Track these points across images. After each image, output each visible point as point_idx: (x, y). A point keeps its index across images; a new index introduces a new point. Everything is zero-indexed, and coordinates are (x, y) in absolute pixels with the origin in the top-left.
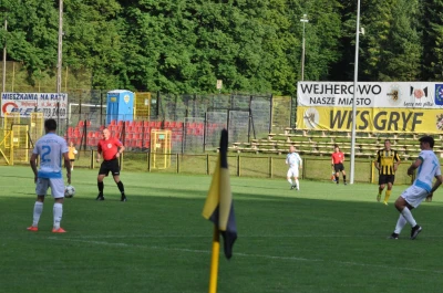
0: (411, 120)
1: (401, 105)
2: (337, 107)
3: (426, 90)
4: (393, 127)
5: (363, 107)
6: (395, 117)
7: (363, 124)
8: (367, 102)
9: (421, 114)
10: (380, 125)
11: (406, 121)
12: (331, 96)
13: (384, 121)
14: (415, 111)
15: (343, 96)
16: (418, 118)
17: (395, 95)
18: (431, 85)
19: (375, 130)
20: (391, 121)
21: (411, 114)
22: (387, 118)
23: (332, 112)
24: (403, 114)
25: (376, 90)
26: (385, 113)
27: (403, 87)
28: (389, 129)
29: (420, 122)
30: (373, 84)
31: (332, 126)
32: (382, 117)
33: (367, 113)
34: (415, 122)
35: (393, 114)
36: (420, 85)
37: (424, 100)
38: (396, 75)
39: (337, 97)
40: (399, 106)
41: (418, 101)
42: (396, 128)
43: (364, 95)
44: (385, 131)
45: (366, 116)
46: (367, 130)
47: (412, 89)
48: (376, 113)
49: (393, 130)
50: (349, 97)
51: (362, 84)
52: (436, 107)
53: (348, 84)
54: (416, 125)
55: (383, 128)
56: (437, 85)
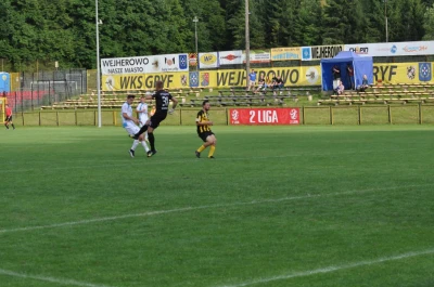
0: (167, 79)
2: (124, 74)
3: (174, 59)
5: (138, 74)
6: (157, 79)
7: (139, 85)
8: (141, 69)
9: (172, 76)
10: (149, 84)
12: (120, 67)
13: (151, 82)
14: (168, 74)
15: (127, 67)
16: (171, 79)
17: (156, 64)
18: (176, 56)
19: (147, 89)
21: (166, 76)
22: (153, 79)
23: (121, 77)
24: (162, 76)
25: (146, 61)
26: (151, 77)
27: (161, 58)
30: (143, 57)
31: (122, 87)
32: (150, 79)
33: (142, 77)
34: (170, 81)
35: (156, 76)
36: (170, 57)
37: (173, 66)
38: (155, 51)
39: (123, 68)
40: (159, 71)
41: (170, 67)
43: (139, 66)
45: (141, 79)
46: (142, 88)
47: (166, 59)
48: (147, 76)
50: (130, 67)
51: (137, 58)
52: (180, 70)
53: (129, 58)
54: (170, 83)
55: (151, 87)
56: (180, 56)
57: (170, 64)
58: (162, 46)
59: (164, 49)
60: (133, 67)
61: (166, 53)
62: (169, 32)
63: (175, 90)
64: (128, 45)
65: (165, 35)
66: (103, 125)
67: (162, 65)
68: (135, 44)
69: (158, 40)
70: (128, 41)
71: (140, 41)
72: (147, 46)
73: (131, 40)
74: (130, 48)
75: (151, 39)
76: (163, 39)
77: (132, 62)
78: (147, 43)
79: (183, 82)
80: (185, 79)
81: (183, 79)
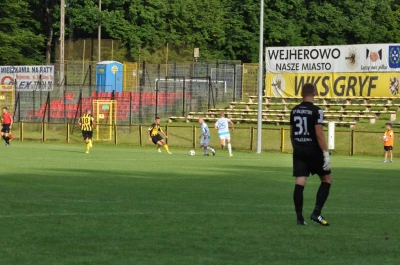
0: (367, 84)
1: (358, 69)
2: (301, 73)
3: (380, 52)
4: (351, 93)
5: (323, 73)
6: (352, 82)
7: (324, 91)
8: (328, 66)
9: (376, 78)
10: (339, 90)
11: (362, 86)
12: (295, 61)
13: (343, 87)
14: (370, 75)
15: (305, 61)
16: (374, 82)
17: (352, 58)
18: (385, 47)
19: (336, 97)
20: (349, 86)
21: (367, 78)
22: (345, 83)
23: (296, 78)
24: (360, 78)
25: (336, 54)
26: (344, 78)
27: (360, 49)
28: (348, 94)
29: (374, 86)
30: (332, 47)
31: (296, 93)
32: (341, 83)
33: (327, 78)
34: (372, 86)
35: (351, 78)
36: (374, 48)
37: (379, 63)
38: (352, 38)
39: (301, 62)
40: (356, 70)
41: (374, 64)
42: (354, 94)
43: (325, 60)
44: (344, 97)
45: (326, 82)
46: (328, 96)
47: (368, 51)
48: (336, 77)
49: (351, 96)
50: (311, 61)
51: (323, 48)
52: (389, 69)
53: (310, 48)
54: (372, 90)
55: (342, 94)
56: (390, 47)
57: (374, 58)
58: (364, 30)
59: (366, 36)
60: (316, 61)
61: (369, 42)
62: (376, 9)
63: (381, 101)
64: (309, 26)
65: (370, 13)
66: (265, 150)
67: (361, 60)
68: (321, 25)
69: (357, 21)
70: (310, 21)
71: (328, 22)
72: (340, 30)
73: (314, 19)
74: (312, 32)
75: (347, 18)
76: (365, 19)
77: (314, 54)
78: (340, 26)
79: (393, 88)
80: (396, 84)
81: (393, 83)
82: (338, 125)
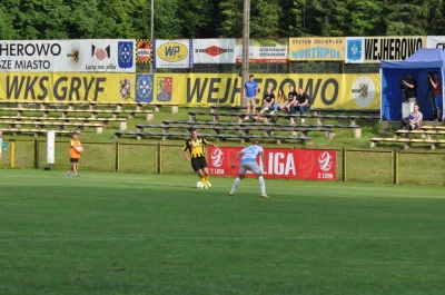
0: (94, 86)
1: (83, 69)
2: (14, 72)
3: (108, 49)
4: (74, 96)
5: (41, 72)
6: (76, 83)
7: (42, 93)
8: (46, 65)
9: (104, 80)
10: (60, 93)
11: (87, 89)
12: (7, 58)
13: (64, 89)
14: (97, 76)
15: (19, 58)
16: (101, 85)
17: (75, 55)
18: (114, 43)
19: (56, 101)
20: (72, 89)
21: (93, 79)
22: (68, 84)
23: (8, 77)
24: (85, 79)
25: (56, 50)
26: (65, 79)
27: (84, 45)
28: (70, 98)
29: (102, 90)
30: (52, 42)
31: (9, 96)
32: (63, 84)
33: (47, 78)
34: (99, 89)
35: (74, 79)
36: (101, 44)
37: (106, 62)
38: (74, 32)
39: (14, 59)
40: (80, 70)
41: (101, 63)
42: (78, 98)
43: (43, 57)
44: (66, 102)
45: (45, 83)
46: (47, 100)
47: (93, 47)
48: (56, 78)
49: (75, 101)
50: (26, 58)
51: (40, 42)
52: (118, 69)
53: (25, 43)
54: (99, 93)
55: (63, 98)
56: (120, 44)
57: (100, 57)
58: (88, 23)
59: (90, 29)
60: (32, 59)
61: (94, 36)
63: (109, 106)
64: (23, 16)
67: (86, 58)
68: (37, 15)
69: (80, 11)
70: (24, 9)
71: (46, 12)
72: (60, 21)
73: (29, 7)
74: (26, 24)
75: (68, 7)
76: (90, 9)
77: (30, 50)
78: (60, 16)
79: (124, 92)
80: (127, 86)
81: (123, 86)
82: (58, 135)
